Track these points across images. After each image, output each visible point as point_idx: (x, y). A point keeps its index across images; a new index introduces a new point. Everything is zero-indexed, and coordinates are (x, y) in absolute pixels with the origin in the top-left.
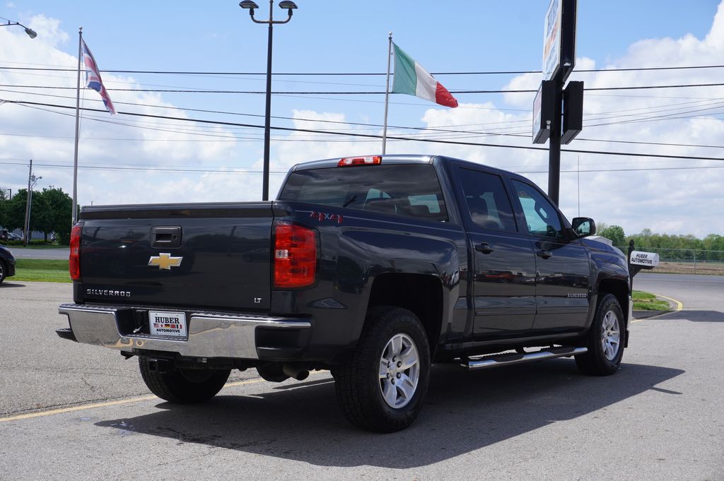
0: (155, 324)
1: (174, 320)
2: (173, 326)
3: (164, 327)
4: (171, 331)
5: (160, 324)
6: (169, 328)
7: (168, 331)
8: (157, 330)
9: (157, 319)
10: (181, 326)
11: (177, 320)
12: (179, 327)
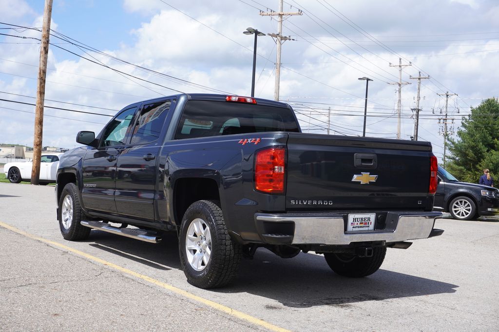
0: (352, 223)
1: (367, 219)
2: (366, 224)
3: (359, 225)
4: (363, 227)
5: (356, 223)
6: (362, 225)
7: (361, 227)
8: (353, 227)
9: (354, 220)
10: (371, 223)
11: (369, 219)
12: (370, 224)
